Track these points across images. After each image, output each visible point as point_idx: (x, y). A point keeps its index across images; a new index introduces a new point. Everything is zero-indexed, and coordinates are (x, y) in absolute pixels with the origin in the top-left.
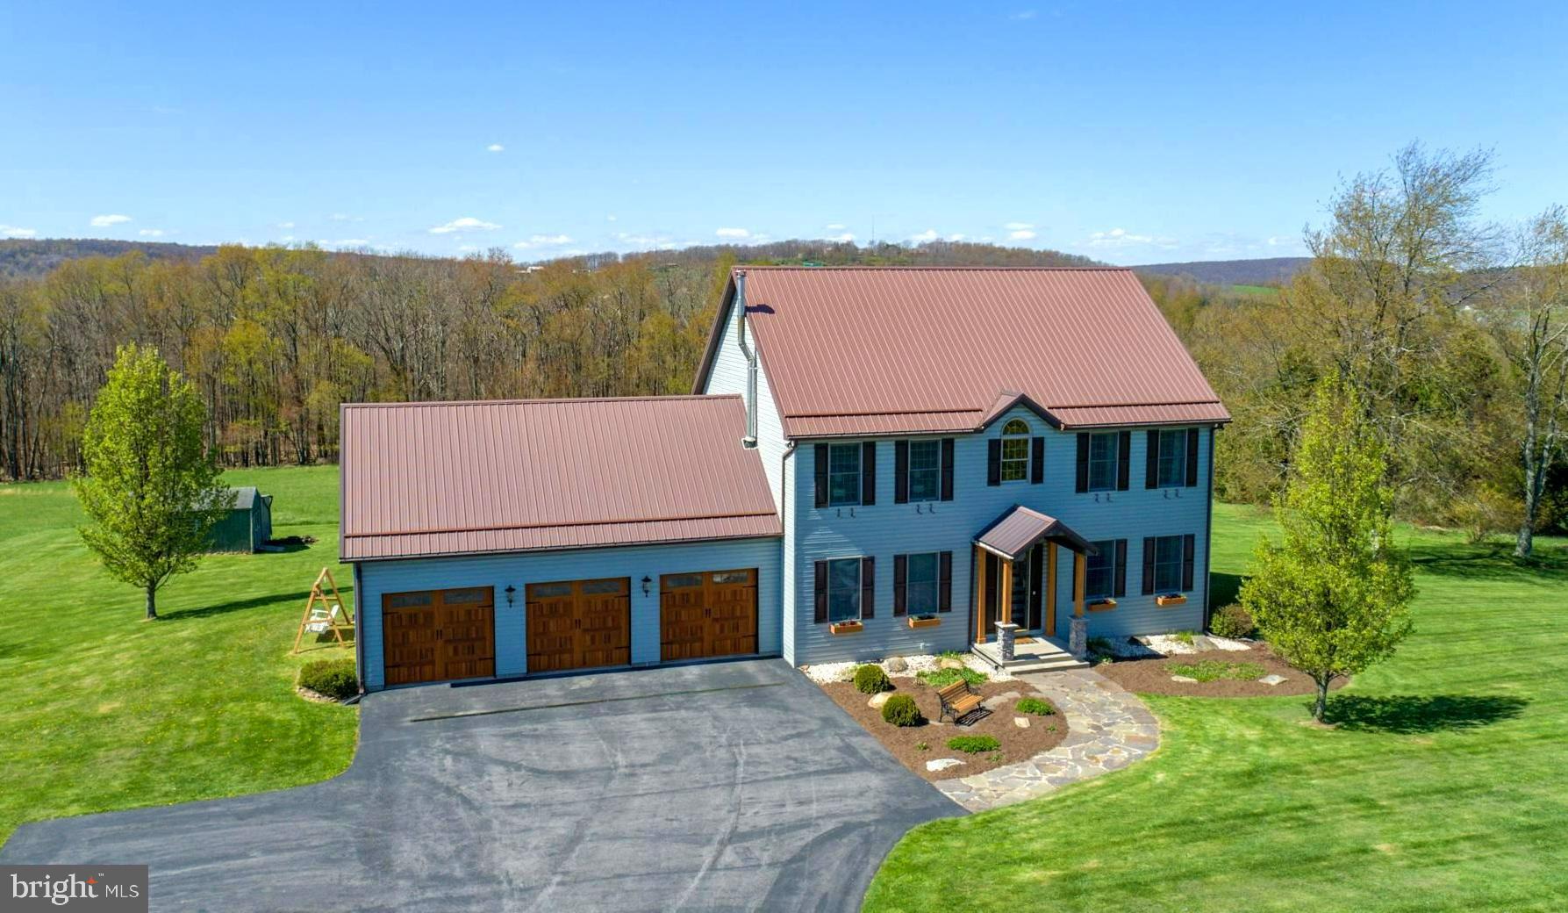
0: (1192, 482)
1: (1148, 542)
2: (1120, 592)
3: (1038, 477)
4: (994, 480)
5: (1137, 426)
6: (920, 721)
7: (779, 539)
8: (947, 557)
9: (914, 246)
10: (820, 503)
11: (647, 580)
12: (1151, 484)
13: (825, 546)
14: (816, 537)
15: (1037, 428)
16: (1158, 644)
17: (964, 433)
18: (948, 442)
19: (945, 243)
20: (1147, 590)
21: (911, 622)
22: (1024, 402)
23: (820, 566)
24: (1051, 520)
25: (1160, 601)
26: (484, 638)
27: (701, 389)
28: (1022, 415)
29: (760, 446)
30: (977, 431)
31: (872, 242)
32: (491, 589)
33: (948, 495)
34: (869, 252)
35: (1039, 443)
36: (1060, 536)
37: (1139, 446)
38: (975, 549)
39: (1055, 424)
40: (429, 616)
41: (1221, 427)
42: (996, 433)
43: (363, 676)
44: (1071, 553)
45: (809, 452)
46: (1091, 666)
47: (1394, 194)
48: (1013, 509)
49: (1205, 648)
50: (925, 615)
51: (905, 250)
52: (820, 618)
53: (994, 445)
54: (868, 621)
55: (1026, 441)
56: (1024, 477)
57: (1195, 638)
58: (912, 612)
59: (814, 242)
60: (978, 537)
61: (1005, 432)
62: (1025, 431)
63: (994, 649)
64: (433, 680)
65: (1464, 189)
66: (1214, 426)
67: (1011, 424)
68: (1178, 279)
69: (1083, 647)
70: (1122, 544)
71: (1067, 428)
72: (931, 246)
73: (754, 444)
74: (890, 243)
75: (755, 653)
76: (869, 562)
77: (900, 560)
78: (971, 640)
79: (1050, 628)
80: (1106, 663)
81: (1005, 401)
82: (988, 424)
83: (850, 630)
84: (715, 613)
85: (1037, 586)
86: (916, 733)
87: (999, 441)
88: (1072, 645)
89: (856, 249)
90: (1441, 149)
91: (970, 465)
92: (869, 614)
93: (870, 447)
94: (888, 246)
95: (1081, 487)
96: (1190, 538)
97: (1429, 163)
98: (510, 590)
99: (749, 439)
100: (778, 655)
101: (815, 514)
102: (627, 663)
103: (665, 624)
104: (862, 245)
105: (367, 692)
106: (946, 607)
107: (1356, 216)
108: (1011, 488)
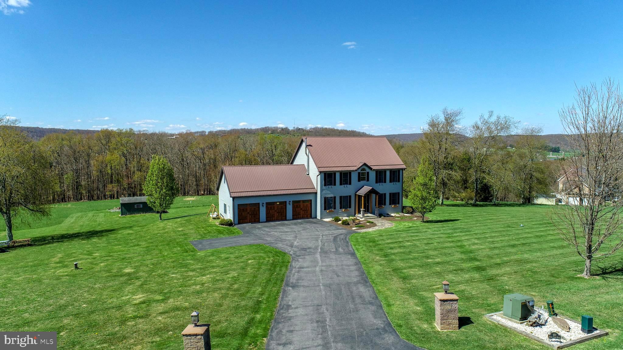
0: (399, 181)
1: (390, 194)
2: (385, 204)
3: (368, 180)
4: (359, 181)
5: (388, 169)
6: (348, 224)
7: (316, 193)
8: (350, 196)
9: (308, 129)
10: (325, 185)
11: (290, 202)
12: (390, 182)
13: (326, 194)
14: (324, 192)
15: (368, 170)
16: (392, 215)
17: (353, 171)
18: (350, 172)
19: (319, 128)
20: (390, 204)
21: (343, 210)
22: (365, 164)
23: (325, 198)
24: (371, 188)
25: (393, 206)
26: (257, 214)
27: (292, 163)
28: (365, 167)
29: (310, 175)
30: (356, 170)
31: (294, 127)
32: (259, 203)
33: (350, 184)
34: (294, 131)
35: (368, 173)
36: (373, 191)
37: (388, 174)
38: (356, 195)
39: (371, 169)
40: (247, 209)
41: (404, 170)
42: (359, 171)
43: (234, 222)
44: (375, 195)
45: (323, 175)
46: (380, 218)
47: (442, 119)
48: (363, 186)
49: (402, 215)
50: (346, 208)
51: (305, 130)
52: (325, 209)
53: (359, 173)
54: (335, 210)
55: (365, 173)
56: (365, 180)
57: (400, 213)
58: (343, 208)
59: (274, 127)
60: (356, 193)
61: (361, 171)
62: (365, 170)
63: (361, 215)
64: (247, 223)
65: (457, 118)
66: (403, 169)
67: (362, 169)
68: (395, 140)
69: (378, 214)
70: (385, 194)
71: (374, 169)
72: (314, 129)
73: (308, 174)
74: (300, 128)
75: (311, 217)
76: (335, 197)
77: (341, 197)
78: (355, 214)
79: (371, 212)
80: (382, 217)
81: (361, 164)
82: (358, 169)
83: (331, 211)
84: (303, 209)
85: (368, 203)
86: (349, 226)
87: (360, 173)
88: (376, 214)
89: (289, 130)
90: (451, 109)
91: (355, 177)
92: (335, 208)
93: (335, 174)
94: (300, 129)
95: (377, 182)
96: (399, 193)
97: (449, 112)
98: (263, 203)
99: (307, 173)
100: (316, 218)
101: (324, 187)
102: (286, 220)
103: (293, 211)
104: (291, 128)
105: (235, 225)
106: (350, 207)
107: (433, 125)
108: (362, 182)
